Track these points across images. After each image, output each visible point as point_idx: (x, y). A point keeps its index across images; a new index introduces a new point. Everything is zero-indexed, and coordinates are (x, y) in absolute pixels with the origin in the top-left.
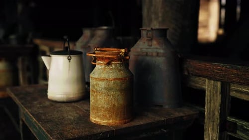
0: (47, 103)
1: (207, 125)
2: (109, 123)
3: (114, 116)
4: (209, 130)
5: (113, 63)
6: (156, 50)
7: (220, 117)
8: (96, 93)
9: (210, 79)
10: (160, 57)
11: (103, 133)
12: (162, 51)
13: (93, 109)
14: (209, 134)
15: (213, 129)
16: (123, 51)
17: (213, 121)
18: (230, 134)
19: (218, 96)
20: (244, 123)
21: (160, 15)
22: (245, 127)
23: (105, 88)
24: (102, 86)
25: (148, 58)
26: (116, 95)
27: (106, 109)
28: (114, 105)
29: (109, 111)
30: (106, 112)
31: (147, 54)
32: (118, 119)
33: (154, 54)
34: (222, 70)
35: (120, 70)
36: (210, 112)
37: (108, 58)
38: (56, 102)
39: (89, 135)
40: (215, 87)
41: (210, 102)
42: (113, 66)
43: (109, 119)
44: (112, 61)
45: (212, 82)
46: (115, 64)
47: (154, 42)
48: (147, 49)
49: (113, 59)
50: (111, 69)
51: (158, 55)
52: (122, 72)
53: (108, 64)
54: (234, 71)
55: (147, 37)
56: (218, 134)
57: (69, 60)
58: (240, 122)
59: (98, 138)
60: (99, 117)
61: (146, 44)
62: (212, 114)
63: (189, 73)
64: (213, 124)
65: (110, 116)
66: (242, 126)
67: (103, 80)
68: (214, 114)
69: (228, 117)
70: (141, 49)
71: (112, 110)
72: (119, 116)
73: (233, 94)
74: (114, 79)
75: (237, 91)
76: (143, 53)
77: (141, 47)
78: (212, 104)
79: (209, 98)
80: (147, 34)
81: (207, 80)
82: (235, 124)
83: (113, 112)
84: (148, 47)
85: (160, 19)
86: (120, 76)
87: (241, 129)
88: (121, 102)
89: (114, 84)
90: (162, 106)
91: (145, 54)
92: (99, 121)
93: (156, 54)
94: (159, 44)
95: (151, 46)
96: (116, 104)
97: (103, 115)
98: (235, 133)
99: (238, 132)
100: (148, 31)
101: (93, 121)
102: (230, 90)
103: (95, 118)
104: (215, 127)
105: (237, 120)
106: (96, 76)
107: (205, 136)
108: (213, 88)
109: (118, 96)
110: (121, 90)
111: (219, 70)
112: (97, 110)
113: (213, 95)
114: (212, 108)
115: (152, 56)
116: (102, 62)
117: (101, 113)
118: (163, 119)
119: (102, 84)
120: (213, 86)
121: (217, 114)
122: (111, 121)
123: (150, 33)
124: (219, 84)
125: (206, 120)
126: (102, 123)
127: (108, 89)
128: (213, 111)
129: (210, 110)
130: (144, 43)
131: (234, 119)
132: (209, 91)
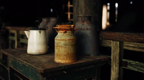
0: (28, 56)
1: (113, 64)
2: (66, 62)
3: (68, 58)
4: (113, 66)
5: (68, 31)
6: (86, 27)
7: (119, 59)
8: (59, 47)
9: (114, 40)
10: (88, 30)
11: (64, 66)
12: (89, 27)
13: (57, 55)
14: (114, 69)
15: (116, 66)
16: (72, 26)
17: (116, 62)
18: (124, 67)
19: (118, 49)
20: (131, 61)
21: (83, 11)
22: (132, 63)
23: (64, 44)
24: (63, 43)
25: (82, 31)
26: (70, 48)
27: (65, 55)
28: (69, 53)
29: (66, 56)
30: (65, 57)
31: (82, 29)
32: (71, 60)
33: (85, 29)
34: (120, 36)
35: (71, 35)
36: (114, 57)
37: (65, 29)
38: (33, 55)
39: (58, 67)
40: (116, 44)
41: (114, 52)
42: (68, 33)
43: (66, 60)
44: (67, 31)
45: (115, 42)
46: (69, 32)
47: (85, 23)
48: (81, 26)
49: (68, 30)
50: (67, 35)
51: (87, 29)
52: (72, 36)
53: (65, 32)
54: (126, 36)
55: (82, 20)
56: (118, 68)
57: (40, 32)
58: (129, 61)
59: (62, 69)
60: (60, 59)
61: (81, 24)
62: (115, 58)
63: (102, 39)
64: (116, 63)
65: (67, 59)
66: (130, 63)
67: (63, 40)
68: (116, 58)
69: (123, 59)
70: (79, 26)
71: (68, 55)
72: (71, 58)
73: (125, 48)
74: (69, 40)
75: (127, 46)
76: (79, 28)
77: (78, 25)
78: (115, 53)
79: (113, 50)
80: (82, 19)
81: (112, 41)
82: (126, 62)
83: (68, 57)
84: (82, 25)
85: (84, 13)
86: (71, 38)
87: (130, 65)
88: (72, 51)
89: (69, 42)
90: (89, 55)
91: (81, 29)
92: (61, 61)
93: (86, 29)
94: (88, 23)
95: (84, 25)
96: (69, 52)
97: (63, 58)
98: (127, 67)
99: (128, 66)
100: (82, 17)
101: (57, 62)
102: (123, 46)
103: (58, 60)
104: (117, 65)
105: (127, 60)
106: (59, 39)
107: (111, 70)
108: (115, 45)
109: (71, 48)
110: (72, 45)
111: (118, 36)
112: (60, 56)
113: (115, 49)
114: (115, 55)
115: (84, 30)
116: (62, 31)
117: (62, 57)
118: (92, 60)
119: (62, 43)
120: (115, 44)
121: (118, 58)
122: (67, 61)
123: (83, 18)
124: (118, 43)
125: (112, 61)
126: (62, 63)
127: (66, 45)
128: (116, 57)
129: (114, 56)
130: (80, 23)
131: (126, 60)
132: (113, 47)
